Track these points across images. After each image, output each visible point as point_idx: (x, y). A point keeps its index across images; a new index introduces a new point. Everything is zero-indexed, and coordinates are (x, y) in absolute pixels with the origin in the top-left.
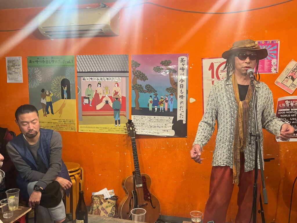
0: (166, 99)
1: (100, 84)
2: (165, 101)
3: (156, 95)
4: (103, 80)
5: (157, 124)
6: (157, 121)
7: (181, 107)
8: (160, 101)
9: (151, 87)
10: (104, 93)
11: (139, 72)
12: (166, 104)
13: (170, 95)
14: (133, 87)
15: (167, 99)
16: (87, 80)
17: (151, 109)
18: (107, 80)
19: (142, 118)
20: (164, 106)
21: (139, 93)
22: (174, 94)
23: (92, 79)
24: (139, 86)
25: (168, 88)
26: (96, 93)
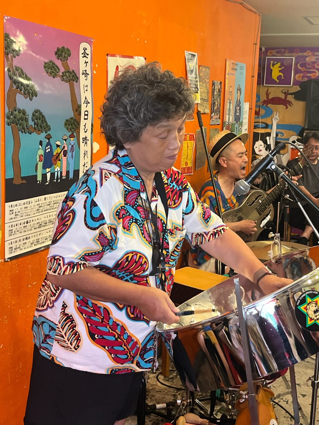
0: (64, 147)
2: (62, 151)
3: (49, 139)
5: (48, 216)
6: (48, 207)
7: (84, 165)
8: (55, 154)
9: (43, 117)
11: (20, 71)
12: (64, 159)
13: (70, 137)
14: (8, 118)
15: (66, 149)
17: (39, 178)
19: (26, 206)
20: (61, 168)
21: (20, 132)
22: (75, 134)
24: (21, 114)
25: (68, 119)
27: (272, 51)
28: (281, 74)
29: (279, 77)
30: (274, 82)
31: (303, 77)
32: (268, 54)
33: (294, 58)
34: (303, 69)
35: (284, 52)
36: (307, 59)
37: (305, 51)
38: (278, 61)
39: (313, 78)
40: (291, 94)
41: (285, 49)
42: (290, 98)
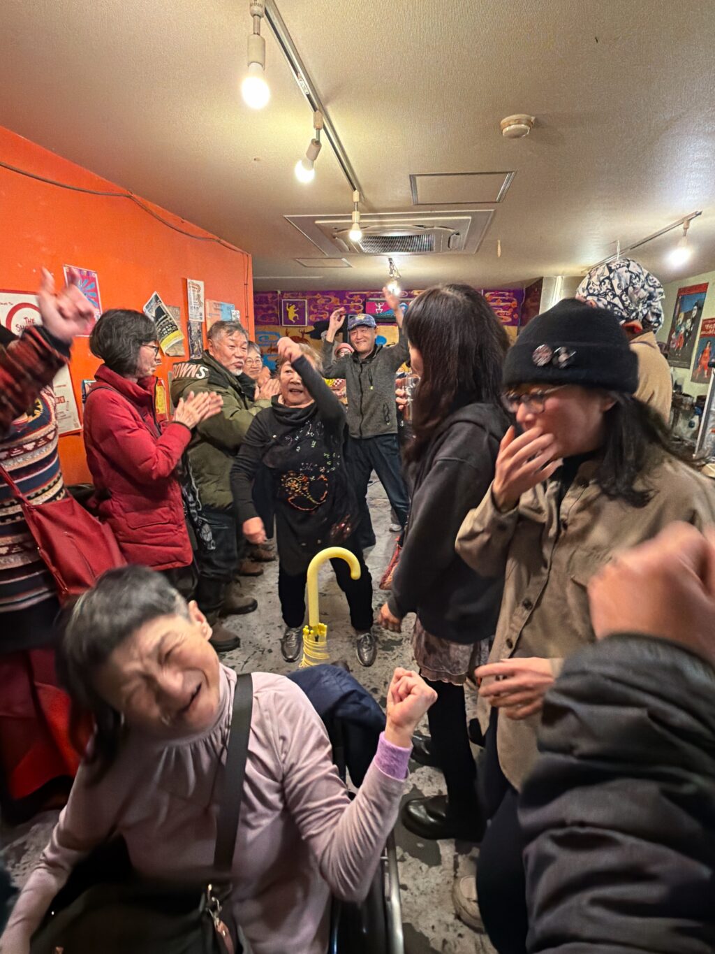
27: (288, 294)
28: (297, 315)
29: (295, 318)
30: (291, 323)
31: (316, 318)
32: (284, 297)
33: (306, 301)
34: (316, 311)
35: (298, 295)
36: (318, 302)
37: (316, 295)
38: (293, 303)
39: (324, 318)
40: (307, 333)
41: (298, 292)
42: (307, 337)
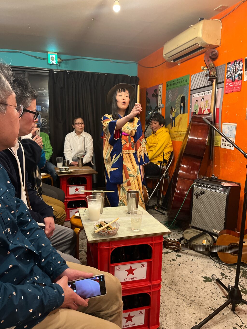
1: (203, 99)
4: (206, 95)
10: (205, 106)
16: (195, 96)
18: (208, 94)
23: (198, 95)
26: (200, 107)
